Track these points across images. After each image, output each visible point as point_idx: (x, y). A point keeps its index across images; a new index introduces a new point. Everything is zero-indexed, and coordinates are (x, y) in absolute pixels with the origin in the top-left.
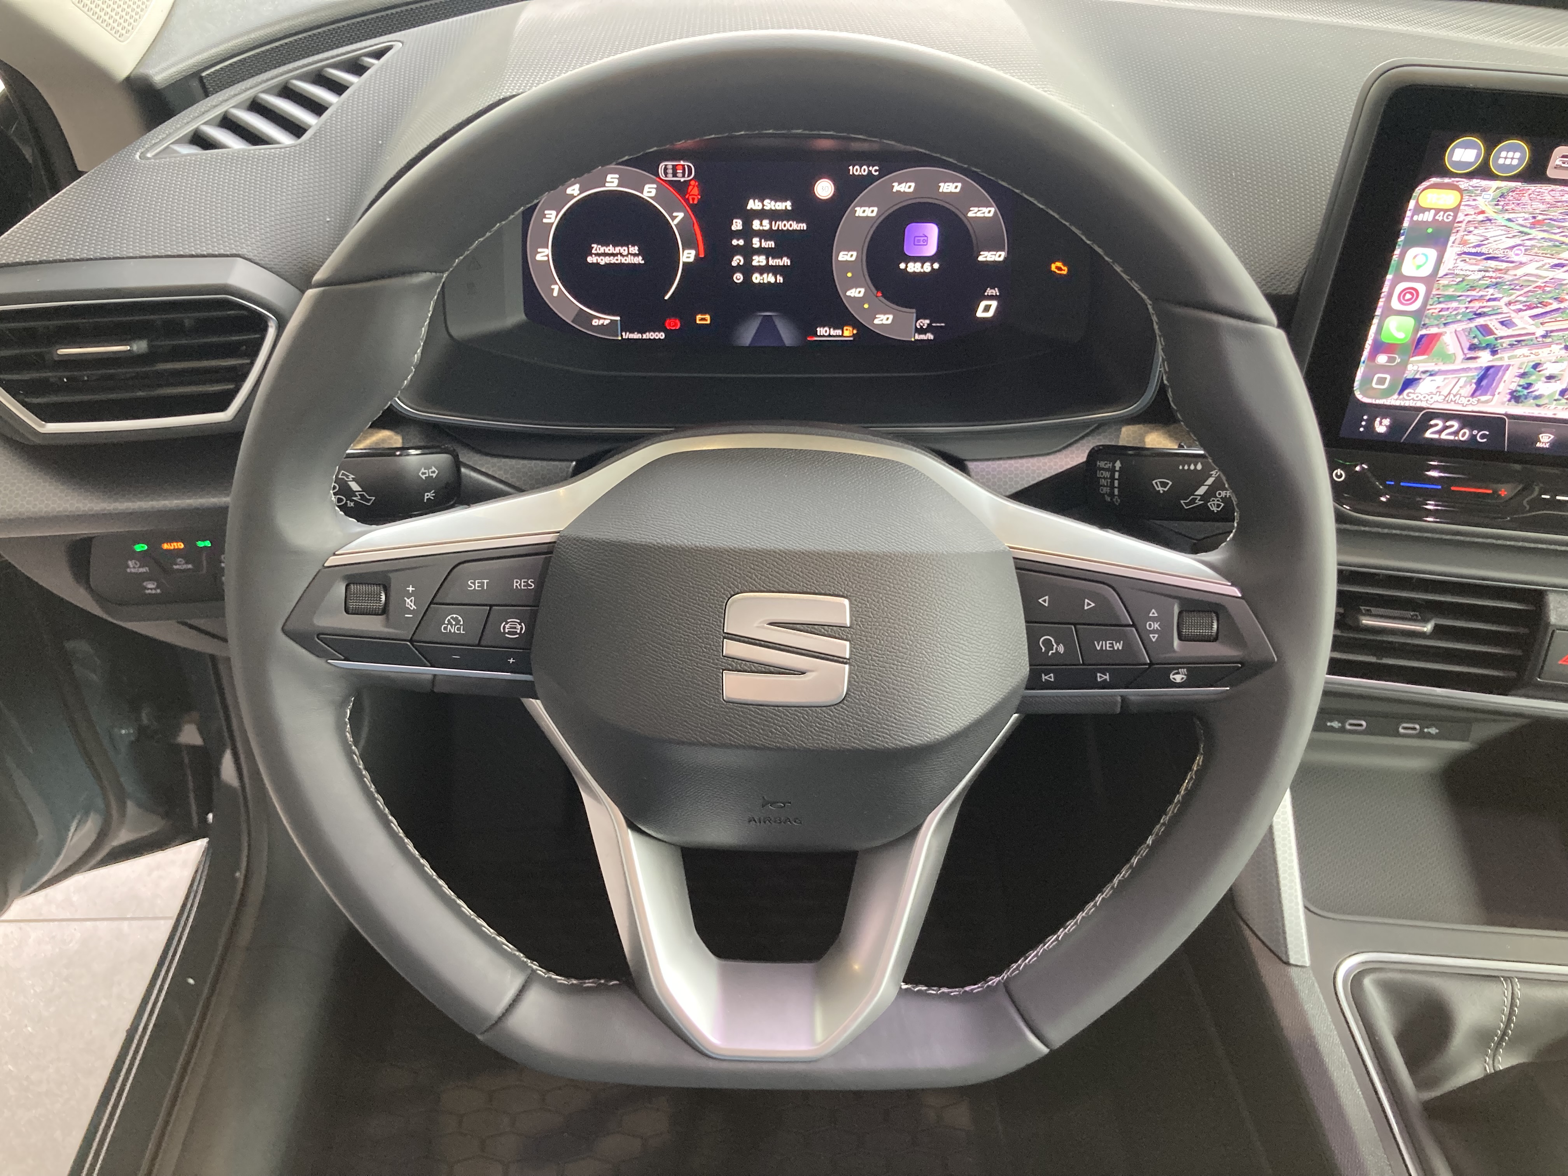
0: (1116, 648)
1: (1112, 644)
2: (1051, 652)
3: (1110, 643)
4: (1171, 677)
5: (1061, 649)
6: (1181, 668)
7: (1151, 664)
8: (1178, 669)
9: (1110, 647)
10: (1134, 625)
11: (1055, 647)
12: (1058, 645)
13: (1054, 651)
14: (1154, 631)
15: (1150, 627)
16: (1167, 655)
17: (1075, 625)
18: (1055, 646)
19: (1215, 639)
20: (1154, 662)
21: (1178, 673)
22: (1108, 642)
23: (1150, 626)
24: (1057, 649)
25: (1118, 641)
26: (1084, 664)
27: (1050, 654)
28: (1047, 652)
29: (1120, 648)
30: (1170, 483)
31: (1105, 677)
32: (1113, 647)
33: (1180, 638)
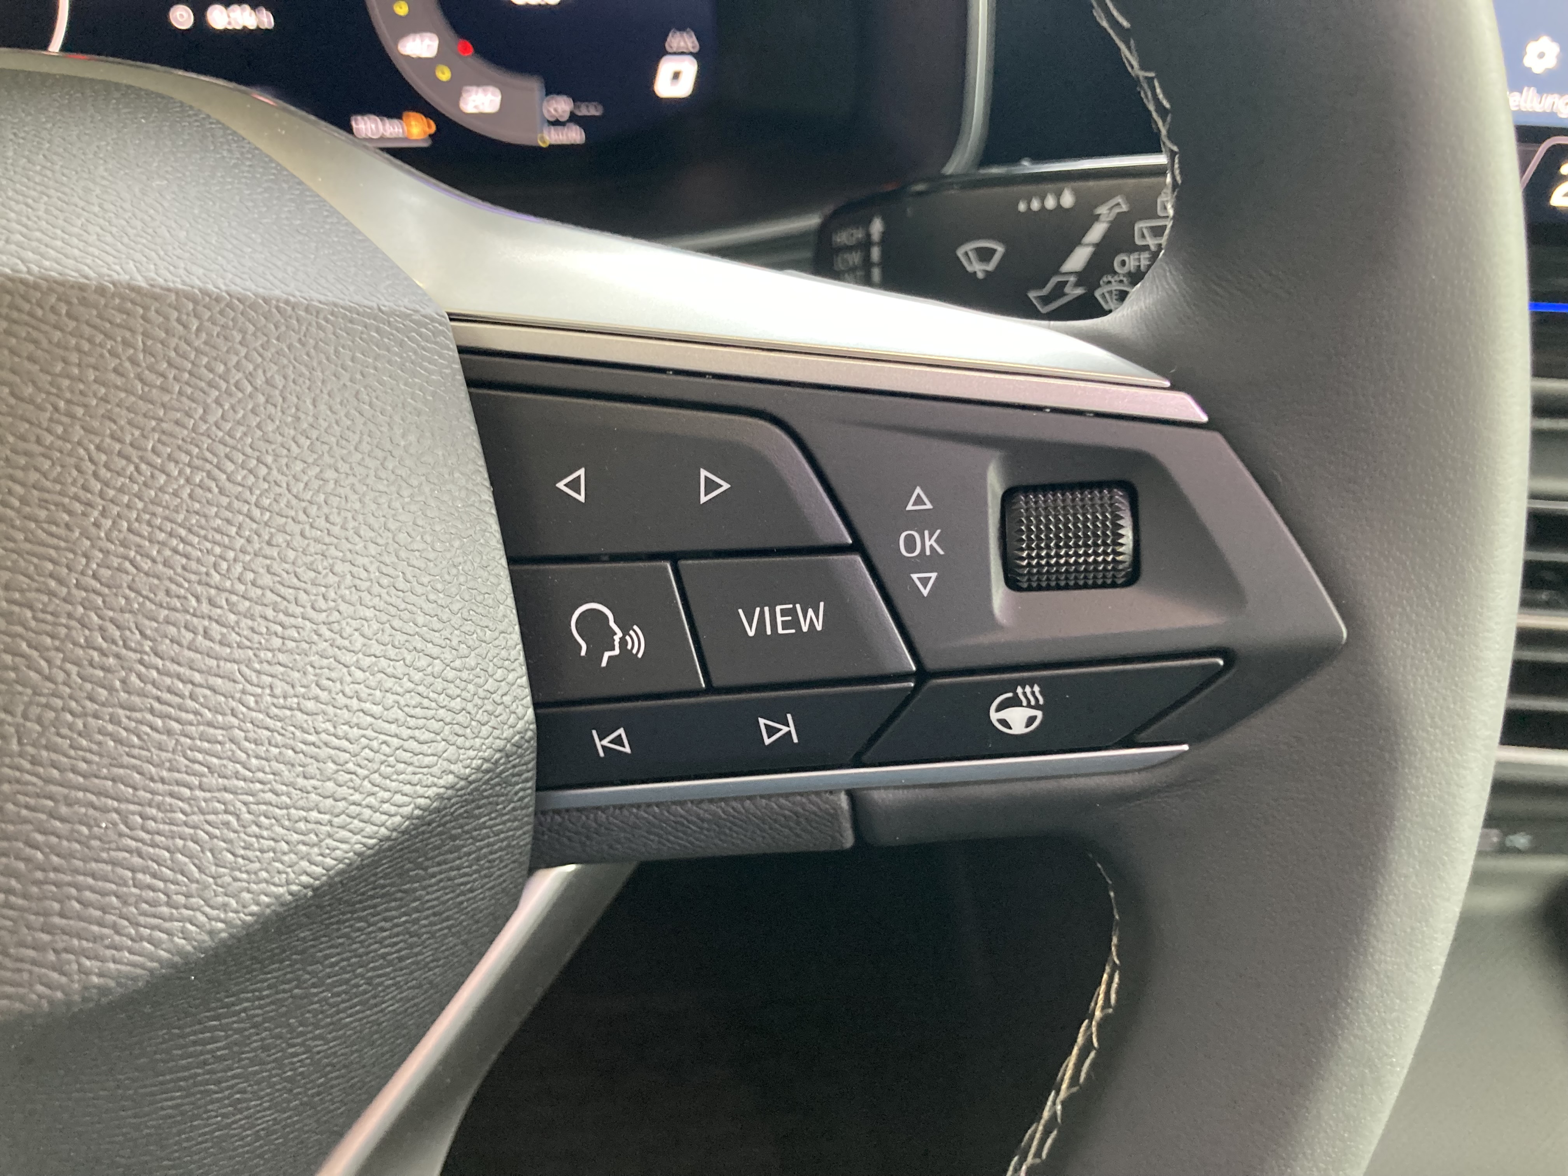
0: (805, 629)
1: (792, 612)
2: (607, 655)
3: (784, 613)
4: (994, 716)
5: (637, 642)
6: (1023, 683)
7: (922, 675)
8: (1011, 686)
9: (785, 625)
10: (858, 547)
11: (617, 638)
12: (625, 632)
13: (617, 652)
14: (925, 563)
15: (910, 546)
16: (972, 641)
17: (674, 558)
18: (619, 634)
19: (1133, 577)
20: (931, 664)
21: (1015, 702)
22: (778, 608)
23: (910, 544)
24: (623, 642)
25: (810, 603)
26: (711, 689)
27: (604, 664)
28: (595, 653)
29: (819, 628)
30: (1000, 249)
31: (785, 729)
32: (796, 623)
33: (1012, 582)
